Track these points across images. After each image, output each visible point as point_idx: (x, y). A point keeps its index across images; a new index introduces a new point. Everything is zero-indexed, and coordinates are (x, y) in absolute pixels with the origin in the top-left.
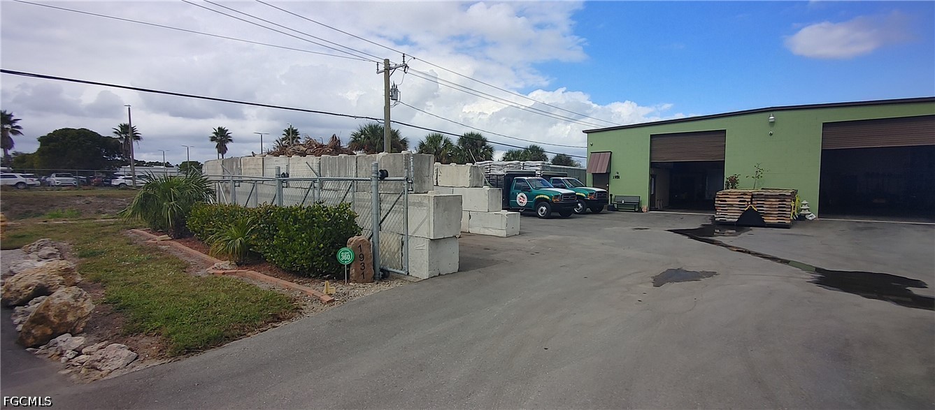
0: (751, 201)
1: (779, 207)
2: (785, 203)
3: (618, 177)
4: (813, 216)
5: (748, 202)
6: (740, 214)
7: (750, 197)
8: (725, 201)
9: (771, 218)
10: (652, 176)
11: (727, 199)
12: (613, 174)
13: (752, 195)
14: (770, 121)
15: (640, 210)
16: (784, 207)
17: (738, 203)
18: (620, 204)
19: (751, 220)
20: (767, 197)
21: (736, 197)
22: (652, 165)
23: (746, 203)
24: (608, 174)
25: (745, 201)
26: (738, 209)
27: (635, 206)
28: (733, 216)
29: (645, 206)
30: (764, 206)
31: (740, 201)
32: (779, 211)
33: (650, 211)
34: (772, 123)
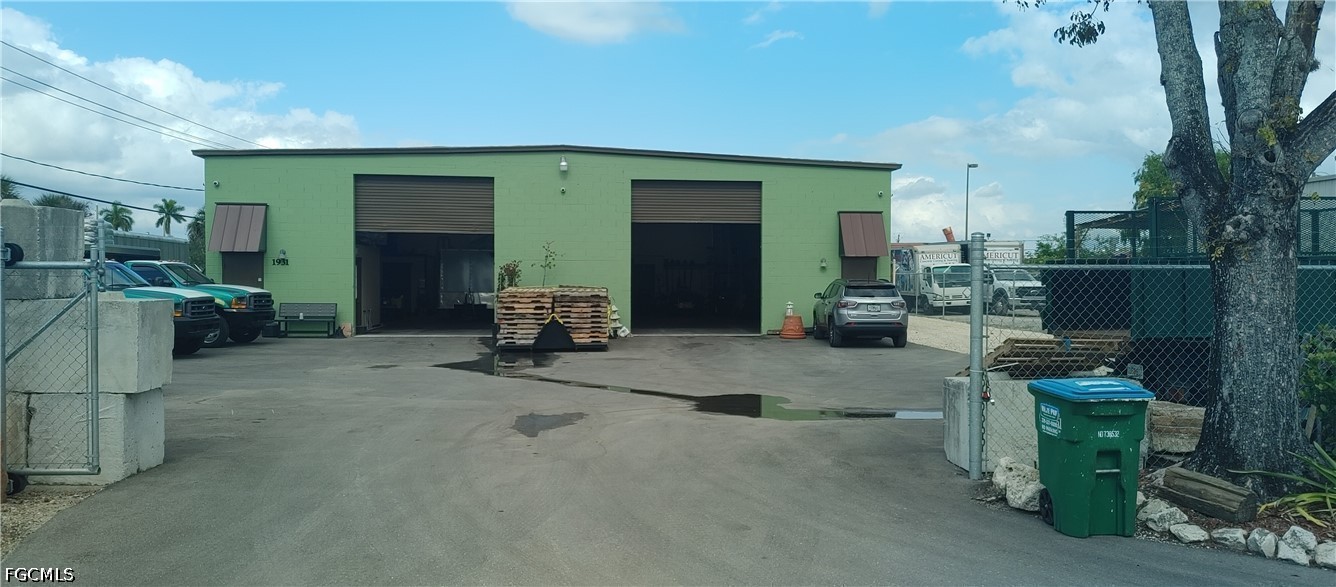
0: (553, 308)
1: (593, 317)
2: (599, 309)
3: (284, 262)
4: (625, 331)
5: (548, 309)
6: (536, 331)
7: (551, 300)
8: (513, 308)
9: (581, 335)
10: (358, 261)
11: (516, 306)
12: (273, 253)
13: (554, 298)
14: (562, 169)
15: (339, 333)
16: (599, 317)
17: (533, 311)
18: (291, 321)
19: (553, 341)
20: (575, 300)
21: (530, 300)
22: (361, 239)
23: (545, 311)
24: (260, 255)
25: (542, 308)
26: (533, 321)
27: (324, 326)
28: (526, 336)
29: (348, 324)
30: (572, 315)
31: (536, 308)
32: (593, 322)
33: (357, 334)
34: (564, 173)
